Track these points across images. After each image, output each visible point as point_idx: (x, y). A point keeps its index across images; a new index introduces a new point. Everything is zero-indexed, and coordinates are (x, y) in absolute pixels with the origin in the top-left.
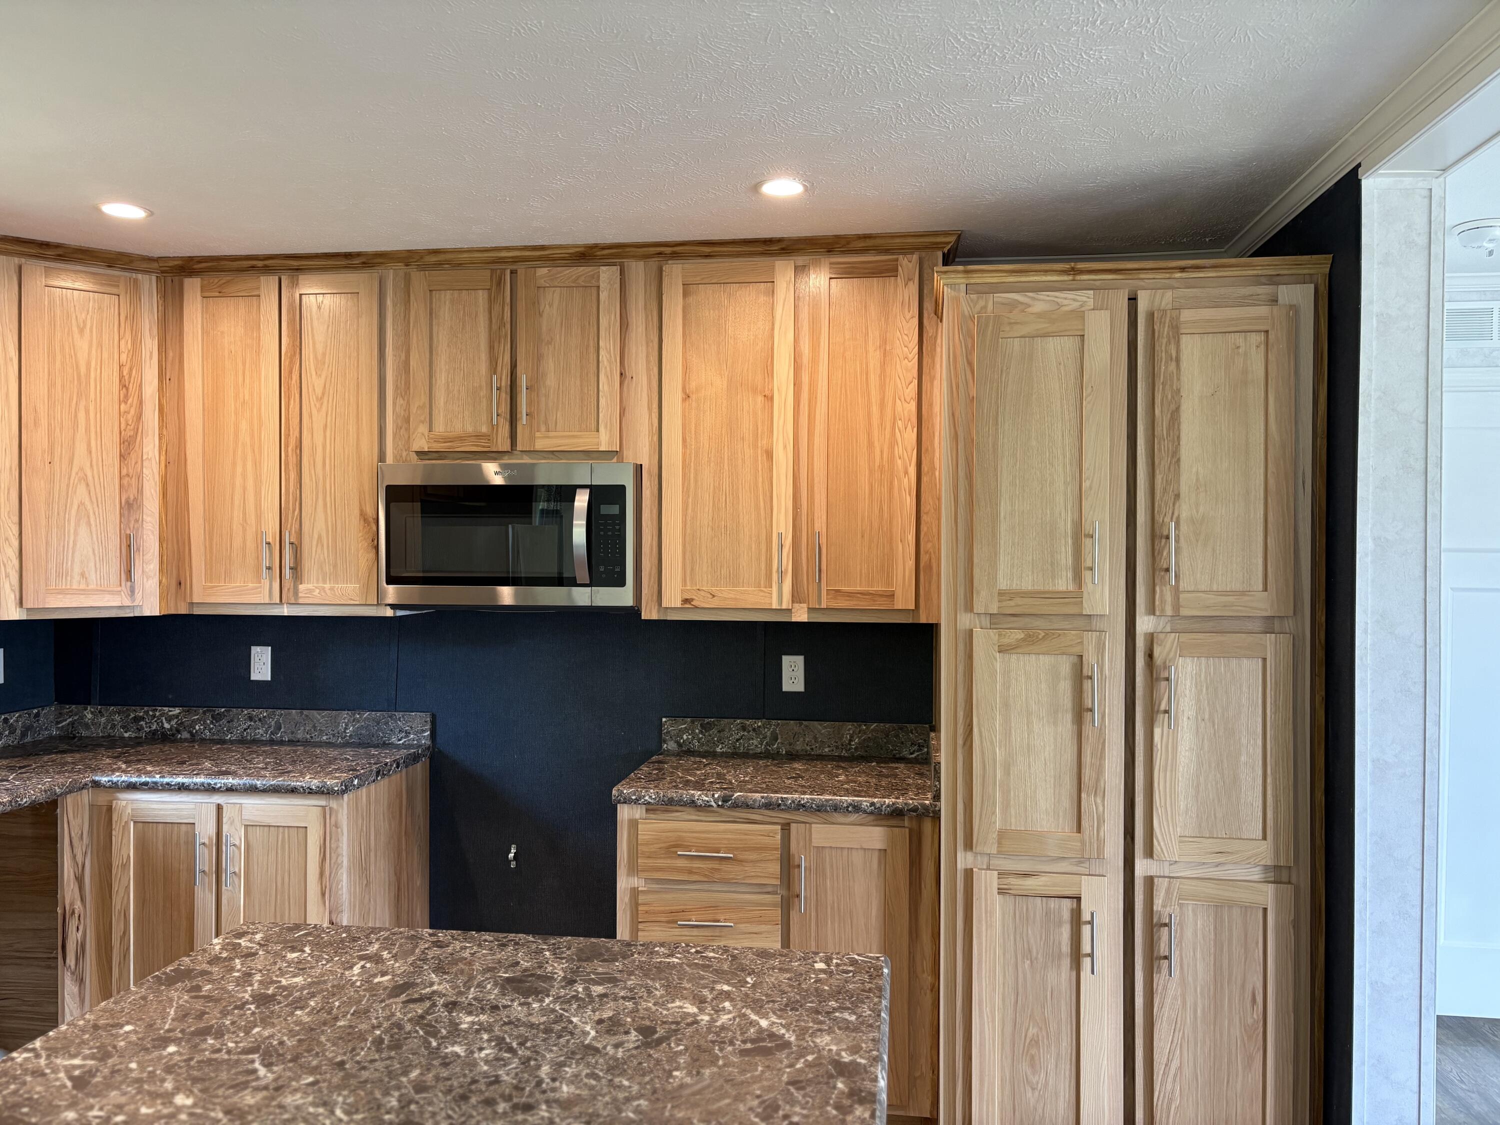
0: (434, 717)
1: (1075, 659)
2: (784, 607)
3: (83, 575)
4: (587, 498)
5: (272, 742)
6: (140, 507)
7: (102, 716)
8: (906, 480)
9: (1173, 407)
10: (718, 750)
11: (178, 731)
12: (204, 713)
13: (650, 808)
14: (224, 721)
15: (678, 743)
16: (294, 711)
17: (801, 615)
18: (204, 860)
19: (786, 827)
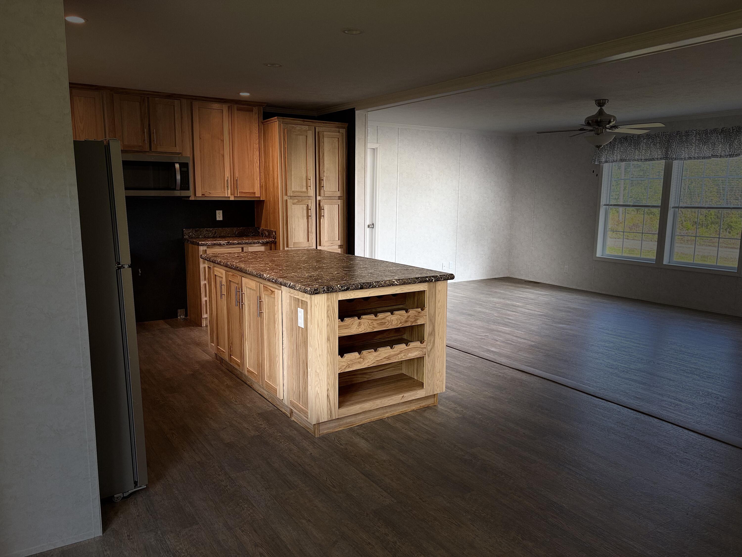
1: (307, 206)
2: (229, 196)
4: (179, 166)
9: (323, 152)
10: (200, 237)
13: (208, 247)
15: (188, 236)
17: (232, 198)
19: (242, 248)
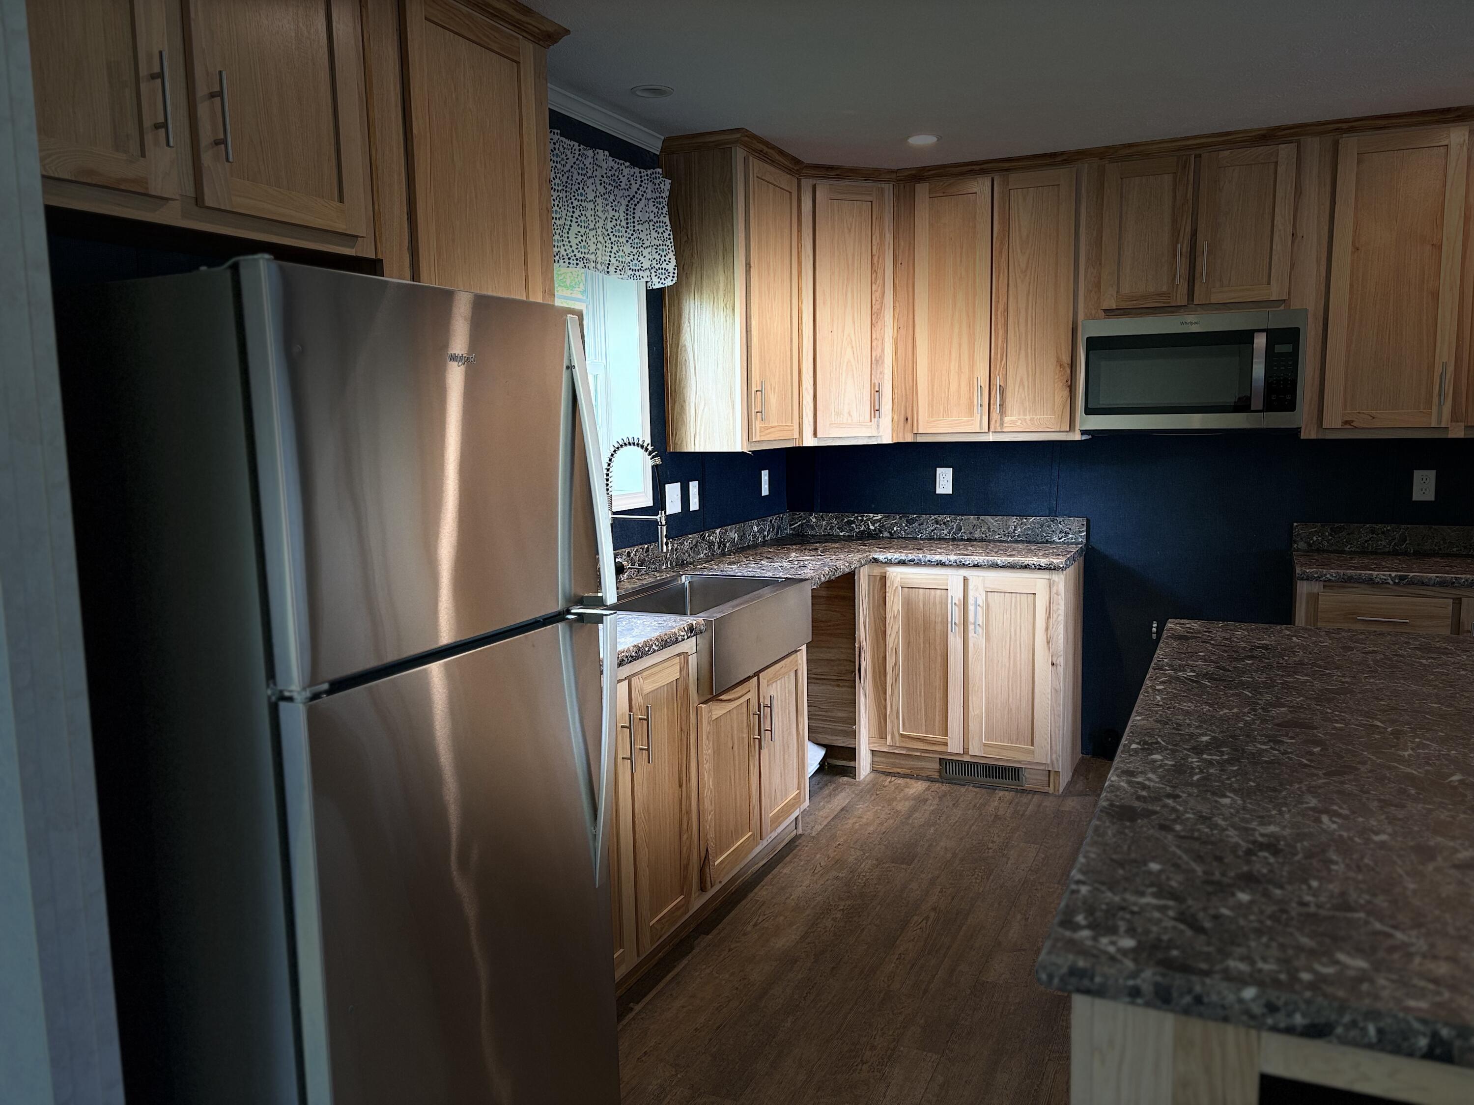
0: (1088, 521)
2: (1443, 425)
4: (1264, 340)
5: (954, 539)
6: (883, 362)
7: (824, 520)
10: (1347, 549)
11: (881, 532)
12: (900, 518)
13: (1328, 584)
14: (916, 524)
16: (972, 517)
17: (1457, 432)
18: (956, 615)
19: (1458, 602)
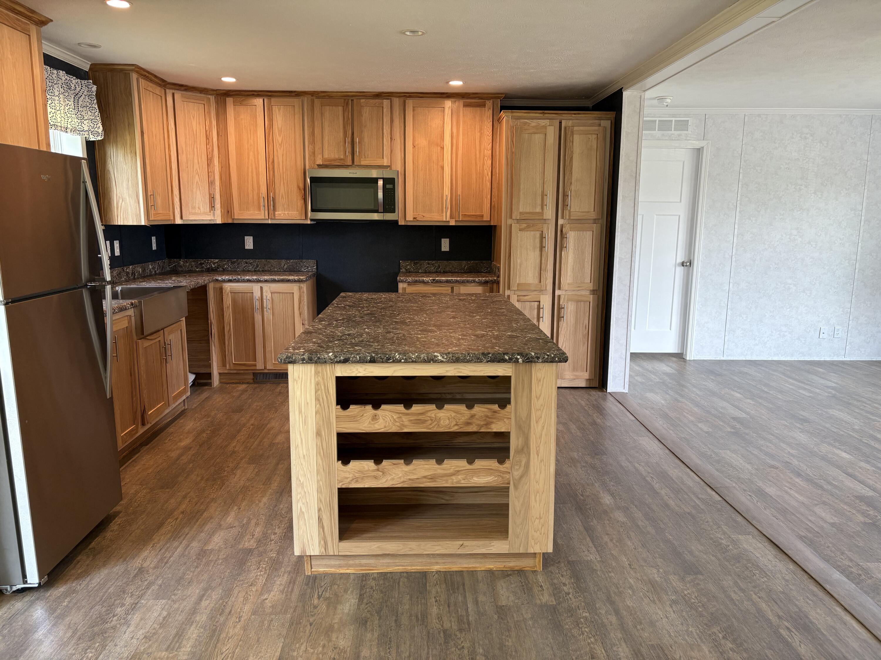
0: (317, 261)
1: (540, 232)
2: (447, 220)
3: (199, 208)
4: (382, 182)
5: (255, 271)
6: (215, 183)
7: (187, 263)
8: (488, 177)
9: (571, 156)
10: (420, 271)
11: (218, 268)
12: (228, 261)
13: (409, 284)
14: (236, 264)
15: (405, 269)
16: (263, 260)
17: (452, 223)
18: (257, 304)
19: (452, 288)
